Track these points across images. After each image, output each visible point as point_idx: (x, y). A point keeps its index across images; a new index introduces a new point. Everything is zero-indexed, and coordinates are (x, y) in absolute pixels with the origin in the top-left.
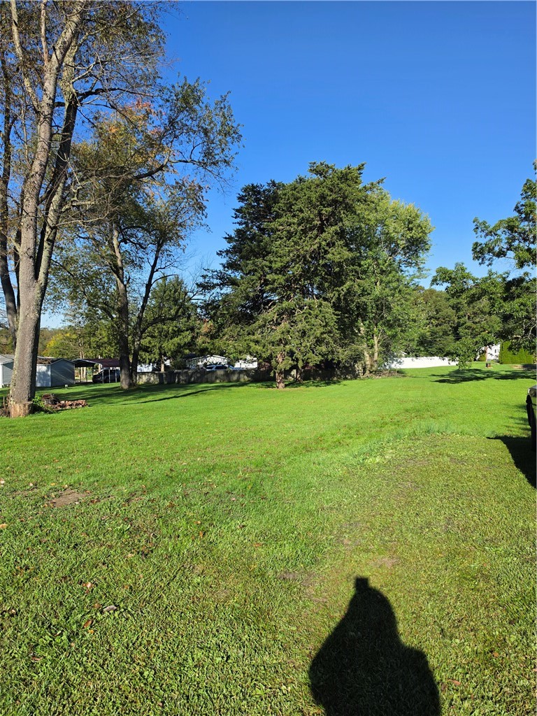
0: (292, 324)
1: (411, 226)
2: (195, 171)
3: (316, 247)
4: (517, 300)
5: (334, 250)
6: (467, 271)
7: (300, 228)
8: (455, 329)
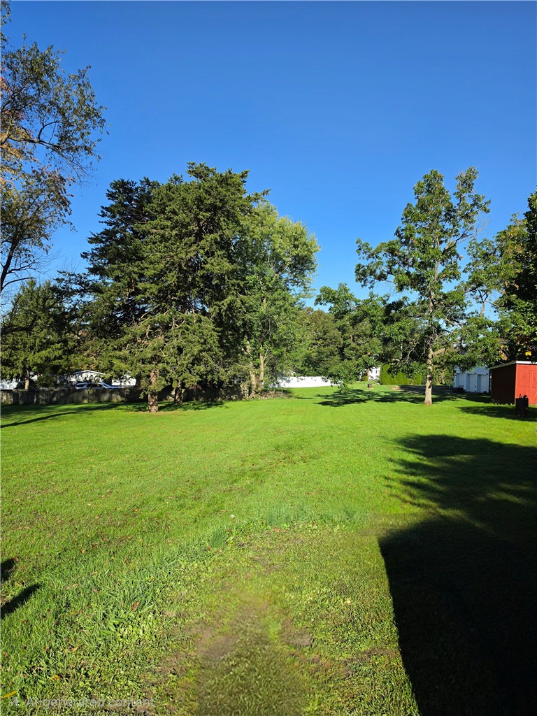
0: (166, 340)
1: (296, 243)
2: (49, 156)
3: (192, 254)
4: (396, 324)
5: (213, 261)
6: (350, 292)
7: (174, 232)
8: (341, 350)
